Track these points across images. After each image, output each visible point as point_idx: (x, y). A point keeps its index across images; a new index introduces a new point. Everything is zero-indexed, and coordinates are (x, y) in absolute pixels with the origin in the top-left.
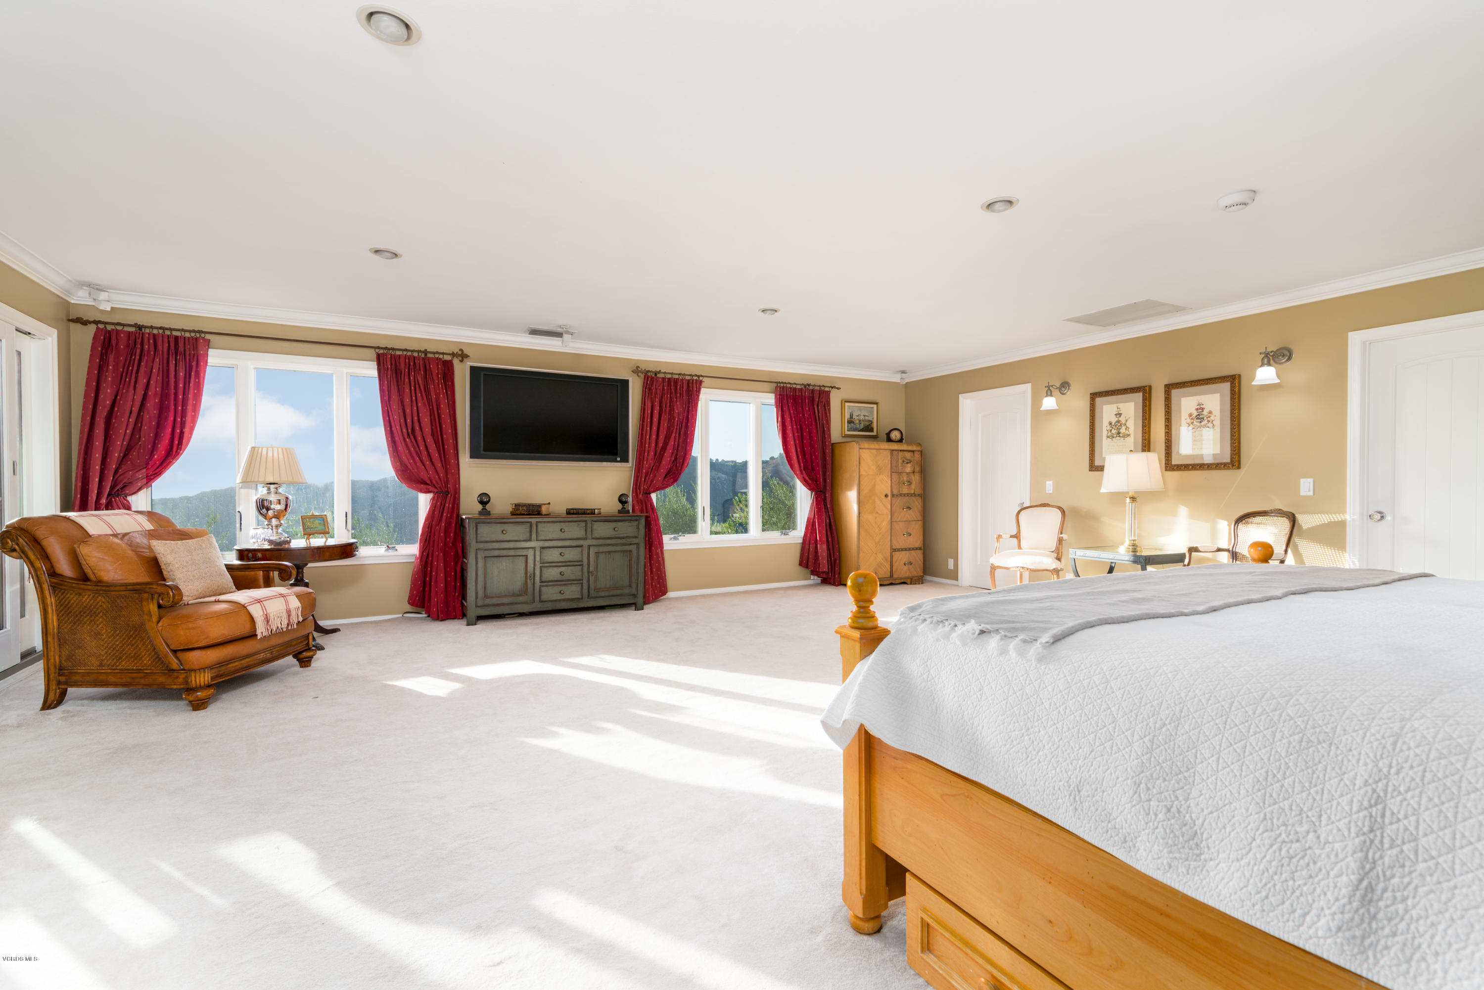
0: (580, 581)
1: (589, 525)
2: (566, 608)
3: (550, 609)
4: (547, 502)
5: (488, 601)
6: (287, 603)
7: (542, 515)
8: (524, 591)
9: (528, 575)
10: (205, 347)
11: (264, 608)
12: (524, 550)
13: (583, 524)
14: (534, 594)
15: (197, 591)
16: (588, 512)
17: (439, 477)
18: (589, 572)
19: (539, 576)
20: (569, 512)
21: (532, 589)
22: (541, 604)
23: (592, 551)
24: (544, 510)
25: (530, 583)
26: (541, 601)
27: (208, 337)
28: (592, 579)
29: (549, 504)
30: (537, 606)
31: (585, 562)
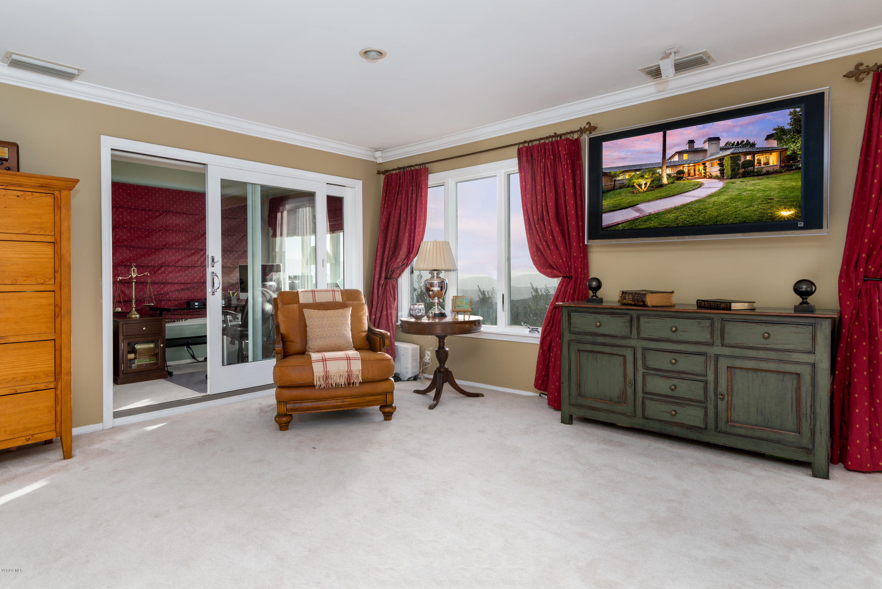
0: (703, 403)
1: (718, 325)
2: (681, 435)
3: (657, 430)
4: (671, 291)
5: (581, 401)
6: (349, 365)
7: (648, 307)
8: (622, 399)
9: (628, 380)
10: (426, 173)
11: (325, 367)
12: (622, 349)
13: (707, 323)
14: (635, 406)
15: (318, 346)
16: (722, 305)
17: (563, 261)
18: (716, 394)
19: (641, 384)
20: (702, 305)
21: (632, 398)
22: (645, 421)
23: (723, 364)
24: (650, 300)
25: (630, 391)
26: (644, 417)
27: (427, 166)
28: (722, 405)
29: (673, 292)
30: (639, 422)
31: (711, 377)
